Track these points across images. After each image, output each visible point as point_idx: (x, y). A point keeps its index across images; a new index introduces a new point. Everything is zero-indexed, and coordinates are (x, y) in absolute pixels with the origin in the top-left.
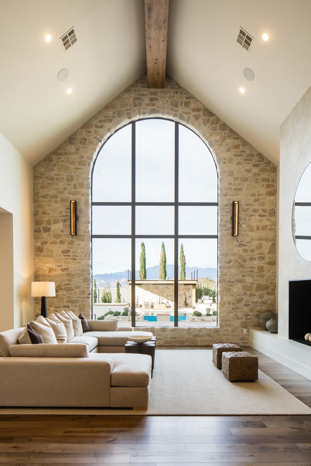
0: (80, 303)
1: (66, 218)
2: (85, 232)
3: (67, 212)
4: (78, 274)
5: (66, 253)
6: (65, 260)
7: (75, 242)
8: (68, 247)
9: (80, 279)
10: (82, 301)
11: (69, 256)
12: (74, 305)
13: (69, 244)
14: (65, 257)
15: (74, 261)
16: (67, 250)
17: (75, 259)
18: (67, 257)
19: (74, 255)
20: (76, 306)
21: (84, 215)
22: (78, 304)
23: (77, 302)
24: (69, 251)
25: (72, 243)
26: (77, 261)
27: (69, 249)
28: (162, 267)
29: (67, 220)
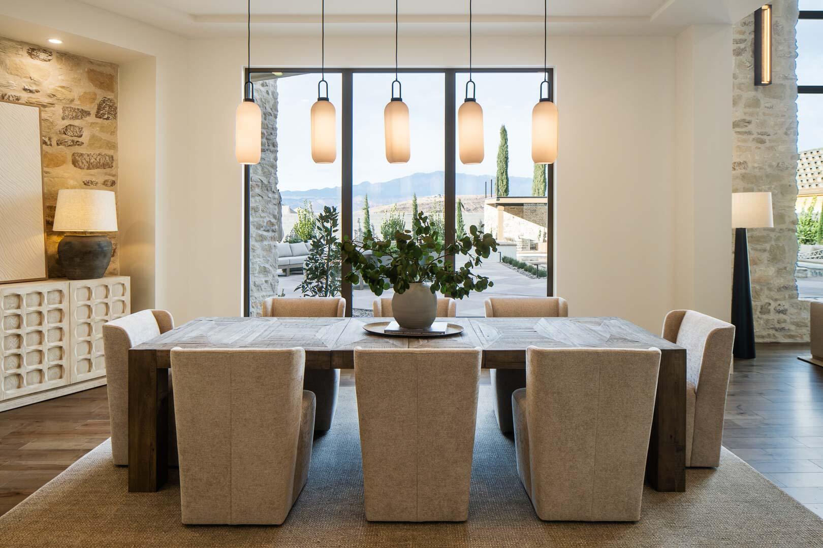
0: (773, 243)
1: (742, 46)
2: (786, 78)
3: (744, 33)
4: (767, 176)
5: (742, 127)
6: (740, 144)
7: (762, 102)
8: (745, 114)
9: (773, 186)
10: (778, 239)
11: (749, 133)
12: (759, 247)
13: (748, 105)
14: (740, 136)
15: (759, 145)
16: (744, 121)
17: (762, 142)
18: (745, 137)
19: (760, 131)
20: (765, 251)
21: (785, 39)
22: (767, 246)
23: (766, 242)
24: (749, 122)
25: (756, 103)
26: (768, 144)
27: (748, 118)
29: (744, 50)
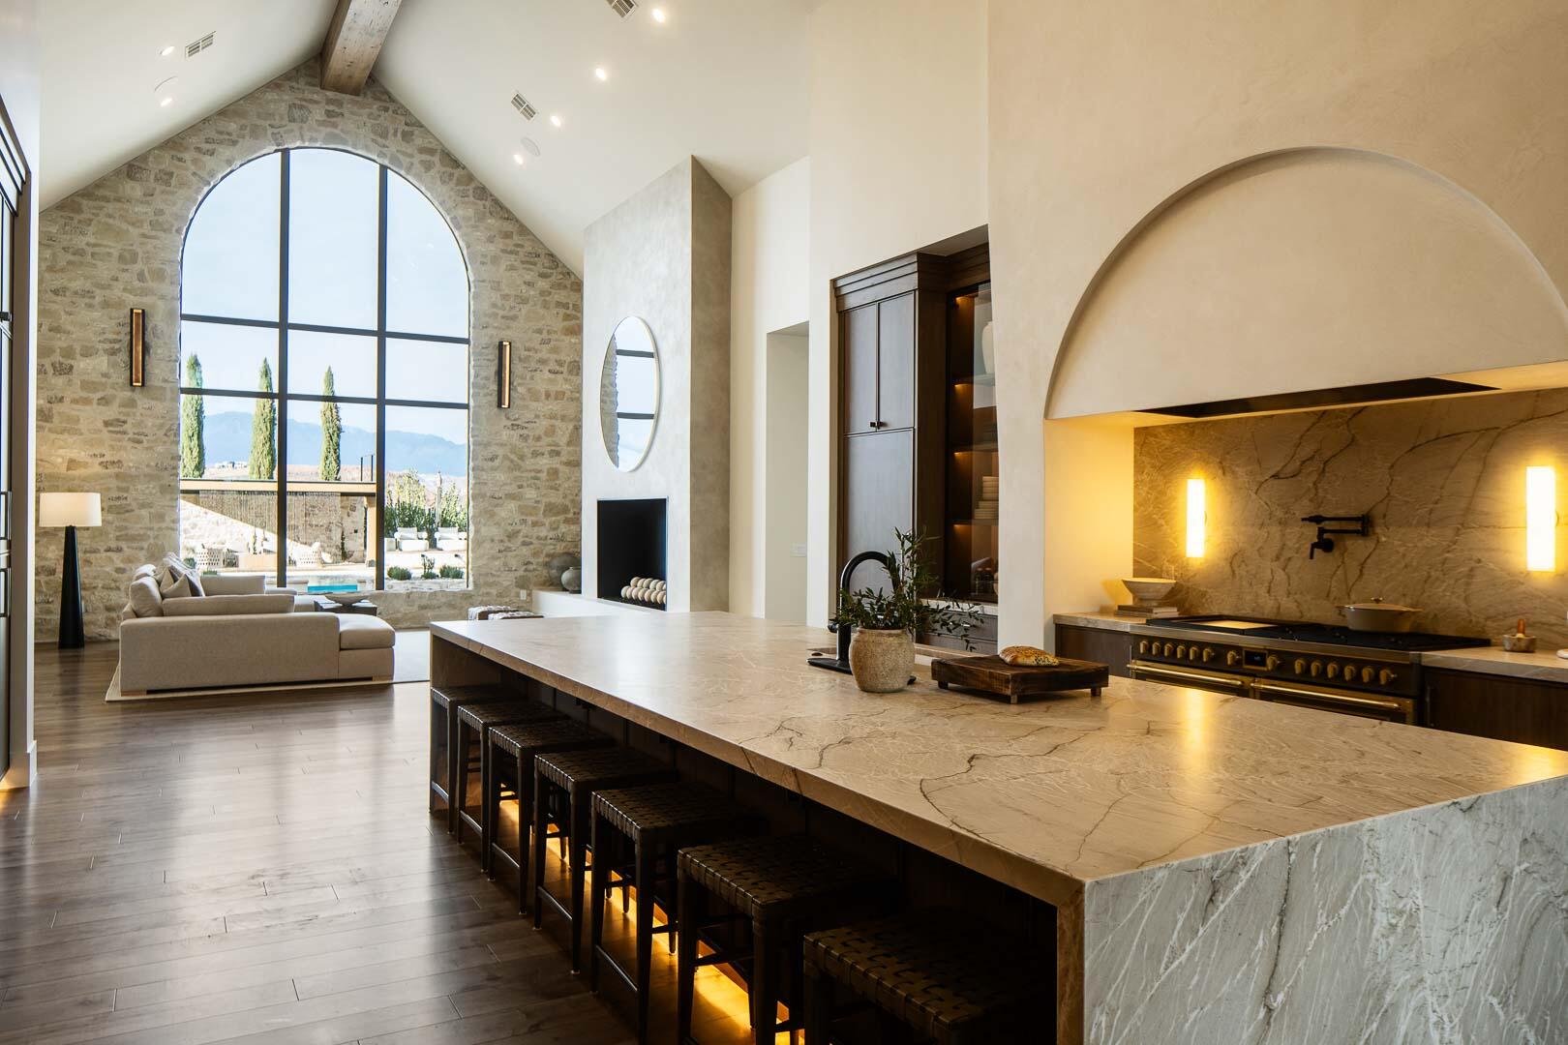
0: (152, 541)
1: (117, 346)
2: (166, 381)
3: (119, 333)
4: (145, 476)
5: (117, 426)
6: (113, 443)
7: (139, 403)
8: (120, 413)
9: (151, 486)
10: (156, 537)
11: (125, 433)
12: (135, 545)
13: (123, 405)
14: (114, 435)
15: (136, 445)
16: (118, 420)
17: (140, 442)
18: (119, 436)
19: (136, 431)
20: (142, 549)
21: (165, 343)
22: (145, 545)
23: (142, 540)
24: (125, 422)
25: (132, 403)
26: (145, 444)
27: (123, 418)
28: (262, 437)
29: (119, 350)
